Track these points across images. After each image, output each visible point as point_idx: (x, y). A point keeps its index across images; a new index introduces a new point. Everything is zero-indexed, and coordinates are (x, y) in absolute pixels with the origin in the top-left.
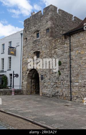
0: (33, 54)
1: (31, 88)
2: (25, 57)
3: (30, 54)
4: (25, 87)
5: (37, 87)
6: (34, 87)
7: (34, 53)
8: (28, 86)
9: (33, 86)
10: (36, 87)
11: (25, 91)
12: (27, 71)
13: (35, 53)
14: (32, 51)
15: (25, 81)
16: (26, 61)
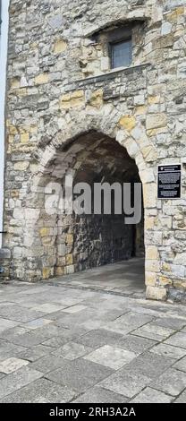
0: (88, 41)
1: (56, 244)
2: (23, 69)
3: (61, 48)
4: (29, 241)
5: (81, 240)
6: (70, 239)
7: (94, 36)
8: (43, 231)
9: (66, 231)
11: (25, 259)
12: (42, 146)
13: (102, 38)
14: (75, 26)
16: (34, 91)
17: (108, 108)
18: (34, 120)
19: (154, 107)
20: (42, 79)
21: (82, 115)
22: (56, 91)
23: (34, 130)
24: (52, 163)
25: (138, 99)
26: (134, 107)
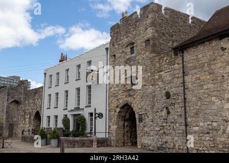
4: (114, 135)
5: (133, 135)
8: (119, 132)
10: (131, 135)
11: (113, 140)
12: (117, 107)
15: (113, 125)
16: (115, 92)
17: (130, 98)
18: (115, 100)
19: (138, 99)
20: (117, 89)
21: (125, 99)
22: (120, 92)
23: (115, 103)
24: (119, 112)
25: (135, 97)
26: (134, 98)
